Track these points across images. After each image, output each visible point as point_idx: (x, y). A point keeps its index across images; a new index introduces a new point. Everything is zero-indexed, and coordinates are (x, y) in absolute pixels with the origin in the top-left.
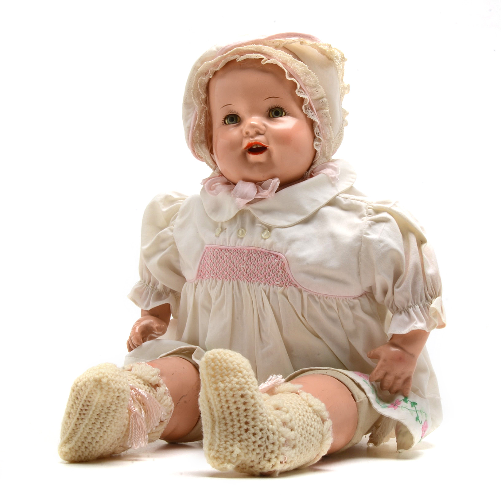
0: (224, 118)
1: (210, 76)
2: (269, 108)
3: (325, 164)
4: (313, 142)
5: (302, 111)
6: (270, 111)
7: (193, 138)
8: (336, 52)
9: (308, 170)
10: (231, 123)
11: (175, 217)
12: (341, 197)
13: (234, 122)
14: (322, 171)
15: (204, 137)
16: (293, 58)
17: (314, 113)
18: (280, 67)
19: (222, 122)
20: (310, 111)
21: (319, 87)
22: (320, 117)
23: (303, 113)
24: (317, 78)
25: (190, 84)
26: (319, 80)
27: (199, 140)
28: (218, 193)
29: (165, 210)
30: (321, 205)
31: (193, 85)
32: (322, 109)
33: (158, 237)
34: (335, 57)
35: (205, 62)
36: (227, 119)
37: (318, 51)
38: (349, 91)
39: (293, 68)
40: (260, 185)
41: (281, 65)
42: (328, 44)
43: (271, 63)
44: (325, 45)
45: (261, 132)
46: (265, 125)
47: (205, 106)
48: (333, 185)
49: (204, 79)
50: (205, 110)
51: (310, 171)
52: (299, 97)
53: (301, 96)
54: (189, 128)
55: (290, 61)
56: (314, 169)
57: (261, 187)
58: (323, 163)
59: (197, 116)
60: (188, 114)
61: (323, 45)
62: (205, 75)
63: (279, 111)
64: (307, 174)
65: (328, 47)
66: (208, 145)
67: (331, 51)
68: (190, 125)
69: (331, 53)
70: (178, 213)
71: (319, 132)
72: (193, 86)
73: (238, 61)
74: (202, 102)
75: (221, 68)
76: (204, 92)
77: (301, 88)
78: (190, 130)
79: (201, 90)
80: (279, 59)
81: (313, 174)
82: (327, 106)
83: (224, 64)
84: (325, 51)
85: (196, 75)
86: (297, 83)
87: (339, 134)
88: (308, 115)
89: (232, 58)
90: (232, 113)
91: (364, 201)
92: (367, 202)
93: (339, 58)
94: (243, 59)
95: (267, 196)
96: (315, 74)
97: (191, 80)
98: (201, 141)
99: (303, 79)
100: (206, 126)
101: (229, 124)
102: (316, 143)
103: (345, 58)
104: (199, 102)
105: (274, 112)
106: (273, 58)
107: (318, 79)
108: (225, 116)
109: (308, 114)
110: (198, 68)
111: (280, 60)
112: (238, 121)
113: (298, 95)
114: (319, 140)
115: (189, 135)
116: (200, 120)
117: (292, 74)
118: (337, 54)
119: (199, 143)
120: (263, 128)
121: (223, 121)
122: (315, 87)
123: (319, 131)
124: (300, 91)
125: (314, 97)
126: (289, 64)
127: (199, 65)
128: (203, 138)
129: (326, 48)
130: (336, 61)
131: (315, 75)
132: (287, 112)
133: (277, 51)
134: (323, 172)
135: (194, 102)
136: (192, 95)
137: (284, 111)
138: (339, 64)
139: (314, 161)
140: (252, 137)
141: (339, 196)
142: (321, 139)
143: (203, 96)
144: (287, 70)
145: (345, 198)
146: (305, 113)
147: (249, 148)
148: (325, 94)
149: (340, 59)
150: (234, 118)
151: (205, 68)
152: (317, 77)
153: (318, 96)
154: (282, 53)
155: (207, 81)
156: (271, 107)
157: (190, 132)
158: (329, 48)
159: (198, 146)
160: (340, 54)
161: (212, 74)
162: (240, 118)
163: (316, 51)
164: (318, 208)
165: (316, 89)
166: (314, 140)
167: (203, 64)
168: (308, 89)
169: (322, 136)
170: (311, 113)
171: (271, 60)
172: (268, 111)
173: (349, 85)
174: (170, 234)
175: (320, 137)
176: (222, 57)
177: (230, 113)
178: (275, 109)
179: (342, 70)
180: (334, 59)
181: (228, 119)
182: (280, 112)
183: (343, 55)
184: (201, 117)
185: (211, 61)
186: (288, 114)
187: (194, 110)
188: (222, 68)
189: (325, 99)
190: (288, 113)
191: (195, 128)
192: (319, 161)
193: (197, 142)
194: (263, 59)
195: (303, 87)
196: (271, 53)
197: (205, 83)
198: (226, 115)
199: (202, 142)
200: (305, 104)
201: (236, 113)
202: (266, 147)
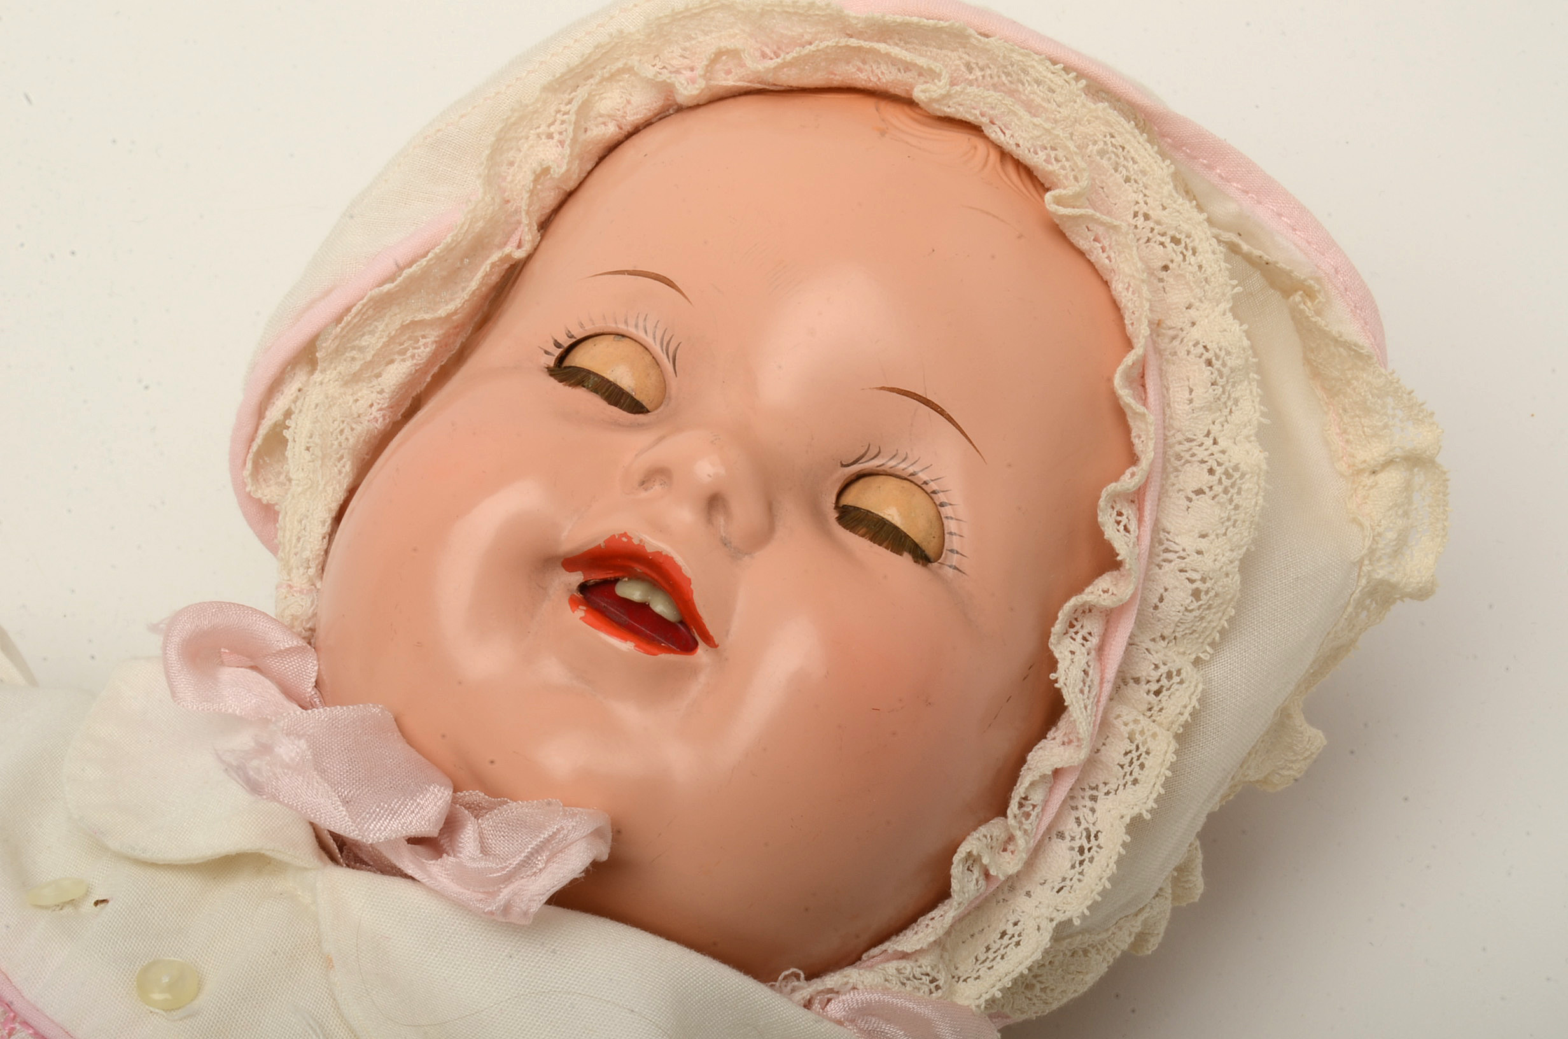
19: (551, 347)
53: (1114, 535)
71: (1040, 808)
88: (1062, 671)
108: (588, 326)
109: (1063, 664)
113: (1102, 519)
121: (558, 346)
123: (1039, 803)
170: (1086, 672)
198: (599, 325)
201: (664, 348)
202: (696, 644)
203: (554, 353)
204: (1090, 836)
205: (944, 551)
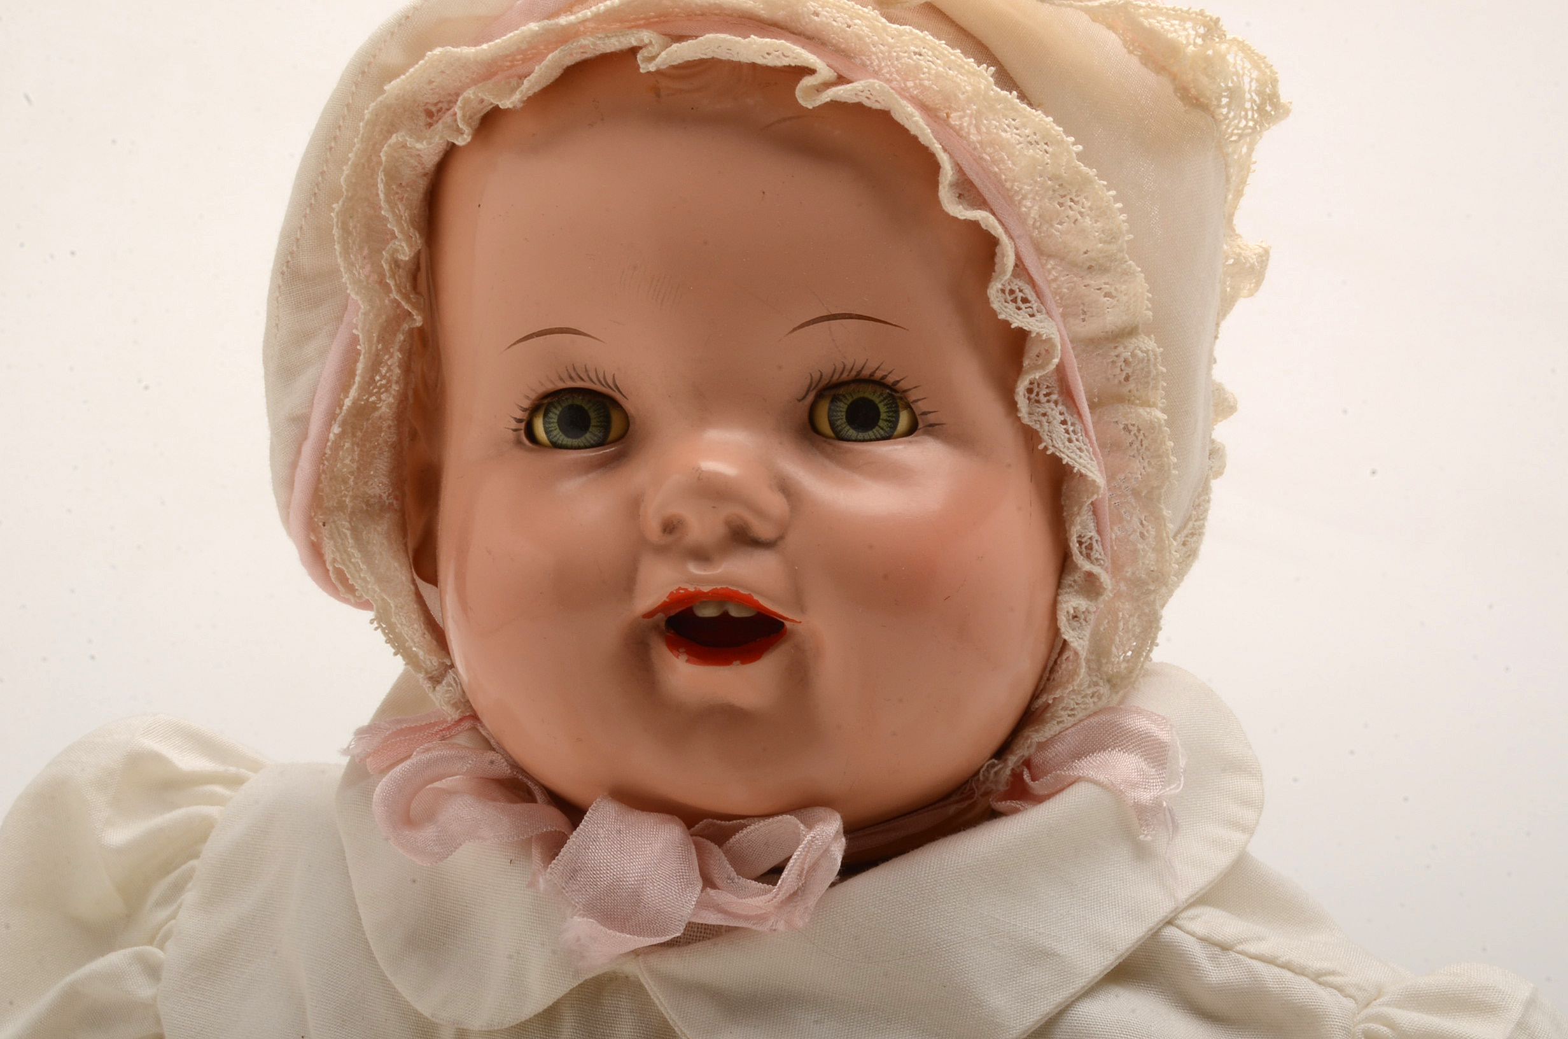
0: (526, 404)
1: (460, 132)
2: (816, 376)
3: (1103, 718)
4: (1057, 595)
5: (1012, 406)
6: (820, 396)
7: (319, 481)
8: (1235, 60)
9: (1002, 752)
10: (567, 441)
11: (178, 889)
12: (1193, 935)
13: (588, 437)
14: (1088, 767)
15: (385, 480)
16: (996, 84)
17: (1079, 427)
18: (906, 131)
19: (514, 425)
20: (1056, 413)
21: (1125, 273)
22: (1110, 448)
23: (1019, 419)
24: (1123, 217)
25: (327, 161)
26: (1129, 232)
27: (354, 498)
28: (448, 845)
29: (119, 835)
30: (1080, 983)
31: (346, 170)
32: (1121, 399)
33: (71, 995)
34: (1228, 89)
35: (438, 51)
36: (545, 415)
37: (1125, 43)
38: (1258, 284)
39: (981, 142)
40: (720, 837)
41: (922, 123)
42: (1202, 13)
43: (855, 100)
44: (1183, 20)
45: (763, 530)
46: (786, 488)
47: (407, 307)
48: (1142, 853)
49: (418, 146)
50: (406, 326)
51: (1012, 760)
52: (1007, 324)
53: (1019, 320)
54: (301, 421)
55: (969, 101)
56: (1042, 746)
57: (726, 853)
58: (1090, 716)
59: (356, 361)
60: (302, 338)
61: (1168, 17)
62: (423, 118)
63: (876, 400)
64: (996, 773)
65: (1202, 31)
66: (403, 527)
67: (1210, 52)
68: (311, 405)
69: (1210, 65)
70: (194, 863)
71: (1096, 537)
72: (342, 180)
73: (646, 67)
74: (391, 283)
75: (530, 93)
76: (412, 222)
77: (1020, 268)
78: (305, 437)
79: (392, 206)
80: (906, 80)
81: (1033, 780)
82: (1155, 388)
83: (557, 73)
84: (1173, 49)
85: (367, 114)
86: (1004, 239)
87: (1185, 532)
88: (1046, 438)
89: (614, 44)
90: (579, 384)
91: (1330, 979)
92: (1352, 991)
93: (1248, 96)
94: (680, 61)
95: (761, 918)
96: (1113, 193)
97: (335, 138)
98: (367, 503)
99: (1034, 213)
100: (400, 417)
101: (556, 446)
102: (1071, 602)
103: (1284, 98)
104: (375, 277)
105: (843, 407)
106: (876, 74)
107: (1125, 226)
108: (533, 396)
109: (1043, 430)
110: (391, 74)
111: (910, 84)
112: (614, 433)
113: (1001, 317)
114: (1091, 586)
115: (294, 465)
116: (372, 379)
117: (976, 181)
118: (1237, 73)
119: (353, 513)
120: (775, 503)
121: (519, 421)
122: (1104, 270)
123: (1093, 534)
124: (1015, 288)
125: (1091, 327)
126: (961, 118)
127: (393, 56)
128: (378, 485)
129: (1185, 36)
130: (1226, 117)
131: (1116, 199)
132: (924, 413)
133: (901, 34)
134: (1092, 774)
135: (345, 278)
136: (336, 232)
137: (908, 406)
138: (1241, 136)
139: (1040, 702)
140: (701, 555)
141: (1178, 927)
142: (1105, 578)
143: (405, 248)
144: (951, 156)
145: (1215, 944)
146: (1026, 420)
147: (673, 613)
148: (1150, 313)
149: (1248, 105)
150: (592, 415)
151: (431, 82)
152: (1121, 211)
153: (1111, 318)
154: (933, 49)
155: (436, 159)
156: (827, 370)
157: (308, 449)
158: (1204, 37)
159: (348, 533)
160: (1255, 74)
161: (469, 125)
162: (626, 418)
163: (1112, 41)
164: (1060, 1004)
165: (1105, 279)
166: (1059, 585)
167: (422, 57)
168: (1054, 273)
169: (1108, 564)
170: (1064, 422)
171: (858, 85)
172: (811, 397)
173: (1267, 252)
174: (143, 990)
175: (1096, 569)
176: (546, 31)
177: (570, 384)
178: (853, 386)
179: (1245, 168)
180: (1219, 106)
181: (554, 416)
182: (882, 408)
183: (1274, 82)
184: (375, 365)
185: (473, 50)
186: (932, 425)
187: (340, 319)
188: (535, 95)
189: (1147, 344)
190: (931, 418)
191: (336, 429)
192: (1072, 705)
193: (341, 506)
194: (811, 71)
195: (1030, 262)
196: (860, 38)
197: (420, 170)
198: (541, 390)
199: (369, 510)
200: (1036, 367)
201: (606, 385)
202: (783, 623)
203: (520, 428)
204: (1142, 521)
205: (918, 417)
